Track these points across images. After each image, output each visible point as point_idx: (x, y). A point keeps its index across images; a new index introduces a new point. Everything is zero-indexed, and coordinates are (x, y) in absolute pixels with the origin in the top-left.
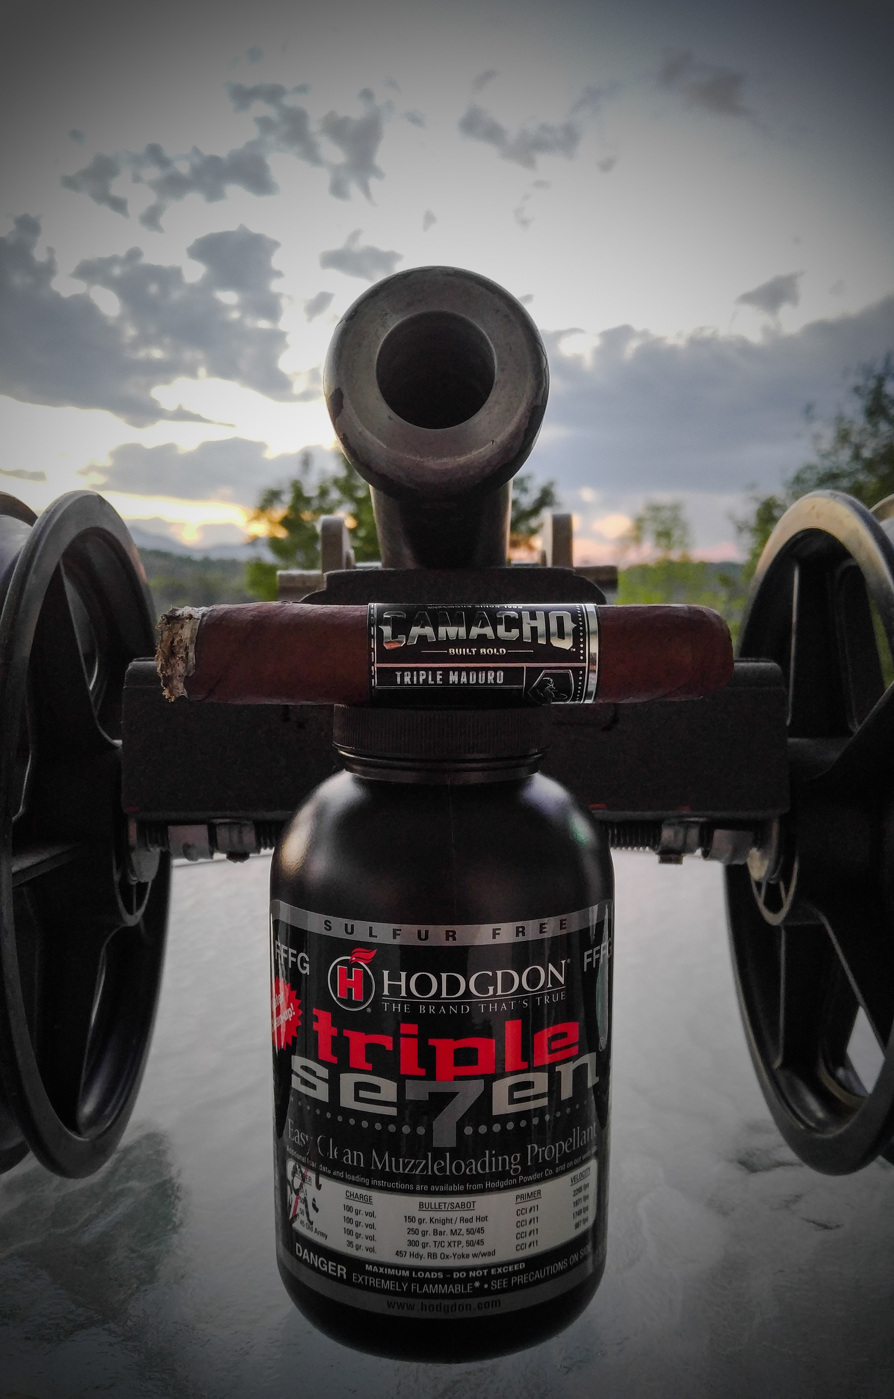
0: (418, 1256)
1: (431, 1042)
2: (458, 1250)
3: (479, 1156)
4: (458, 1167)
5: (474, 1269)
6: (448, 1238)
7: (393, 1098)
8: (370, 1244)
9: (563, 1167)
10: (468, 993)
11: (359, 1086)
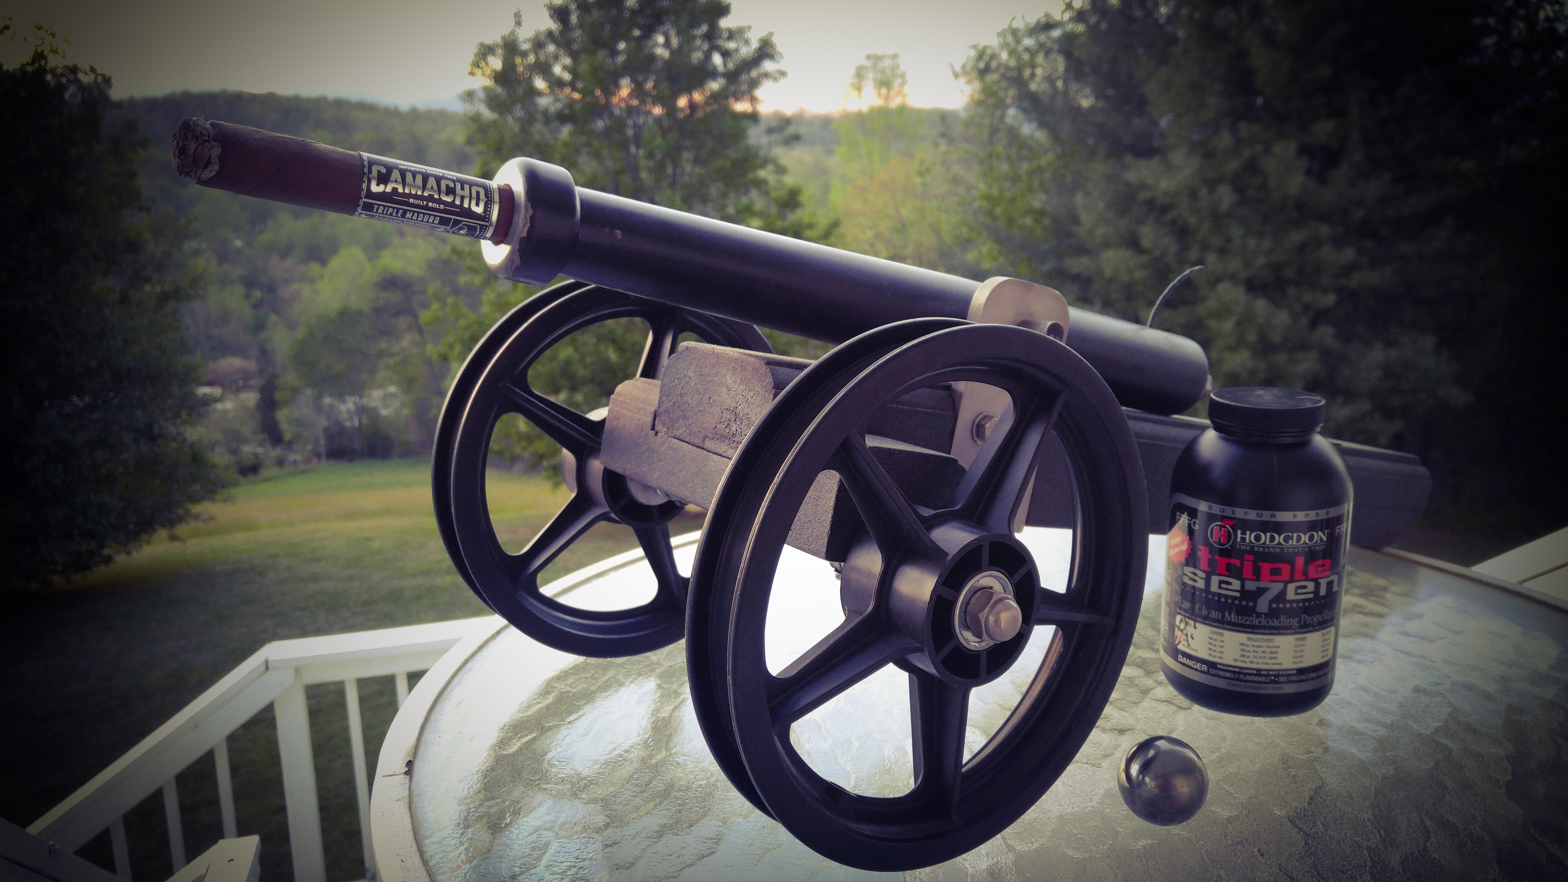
0: (1245, 662)
1: (1260, 564)
2: (1265, 661)
3: (1278, 618)
4: (1268, 622)
5: (1272, 670)
6: (1261, 654)
7: (1239, 588)
8: (1221, 655)
9: (1318, 628)
10: (1279, 543)
11: (1221, 582)
